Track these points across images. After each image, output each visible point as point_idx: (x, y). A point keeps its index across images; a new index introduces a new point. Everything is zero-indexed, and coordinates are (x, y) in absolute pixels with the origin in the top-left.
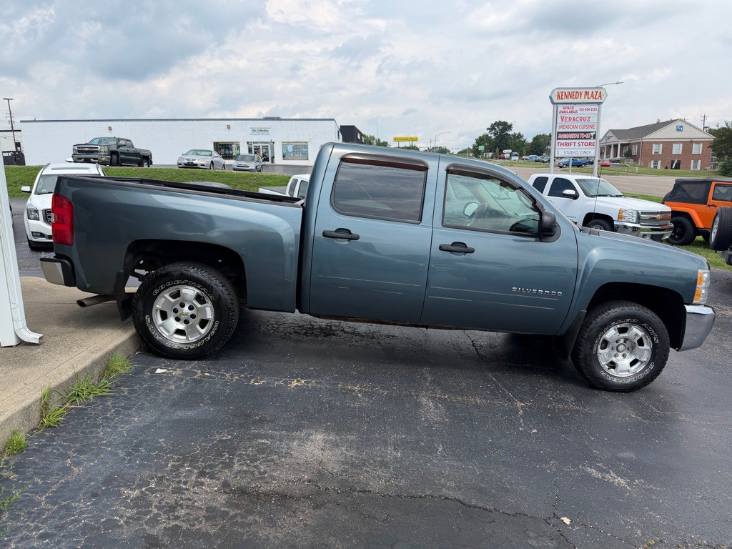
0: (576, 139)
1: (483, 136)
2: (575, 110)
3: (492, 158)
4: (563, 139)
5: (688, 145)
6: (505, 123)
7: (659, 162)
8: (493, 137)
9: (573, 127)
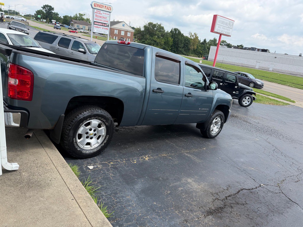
0: (101, 26)
1: (40, 10)
2: (101, 13)
3: (46, 22)
4: (96, 25)
5: (126, 32)
6: (50, 7)
7: (117, 37)
8: (45, 12)
9: (100, 20)
